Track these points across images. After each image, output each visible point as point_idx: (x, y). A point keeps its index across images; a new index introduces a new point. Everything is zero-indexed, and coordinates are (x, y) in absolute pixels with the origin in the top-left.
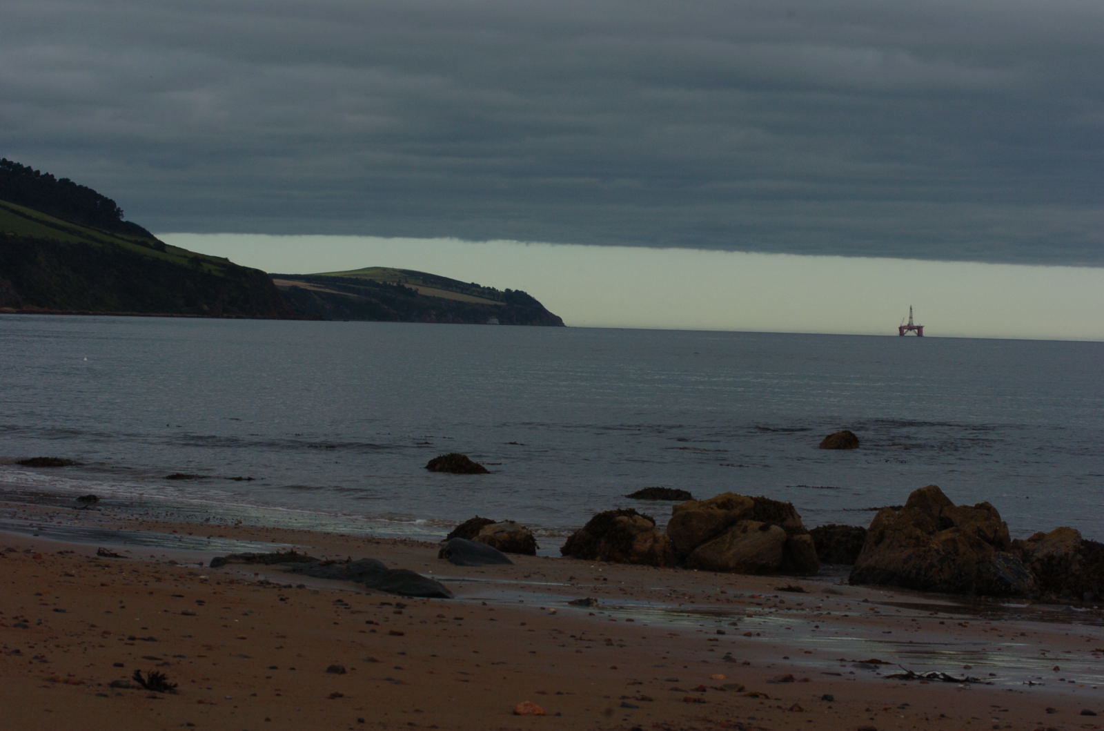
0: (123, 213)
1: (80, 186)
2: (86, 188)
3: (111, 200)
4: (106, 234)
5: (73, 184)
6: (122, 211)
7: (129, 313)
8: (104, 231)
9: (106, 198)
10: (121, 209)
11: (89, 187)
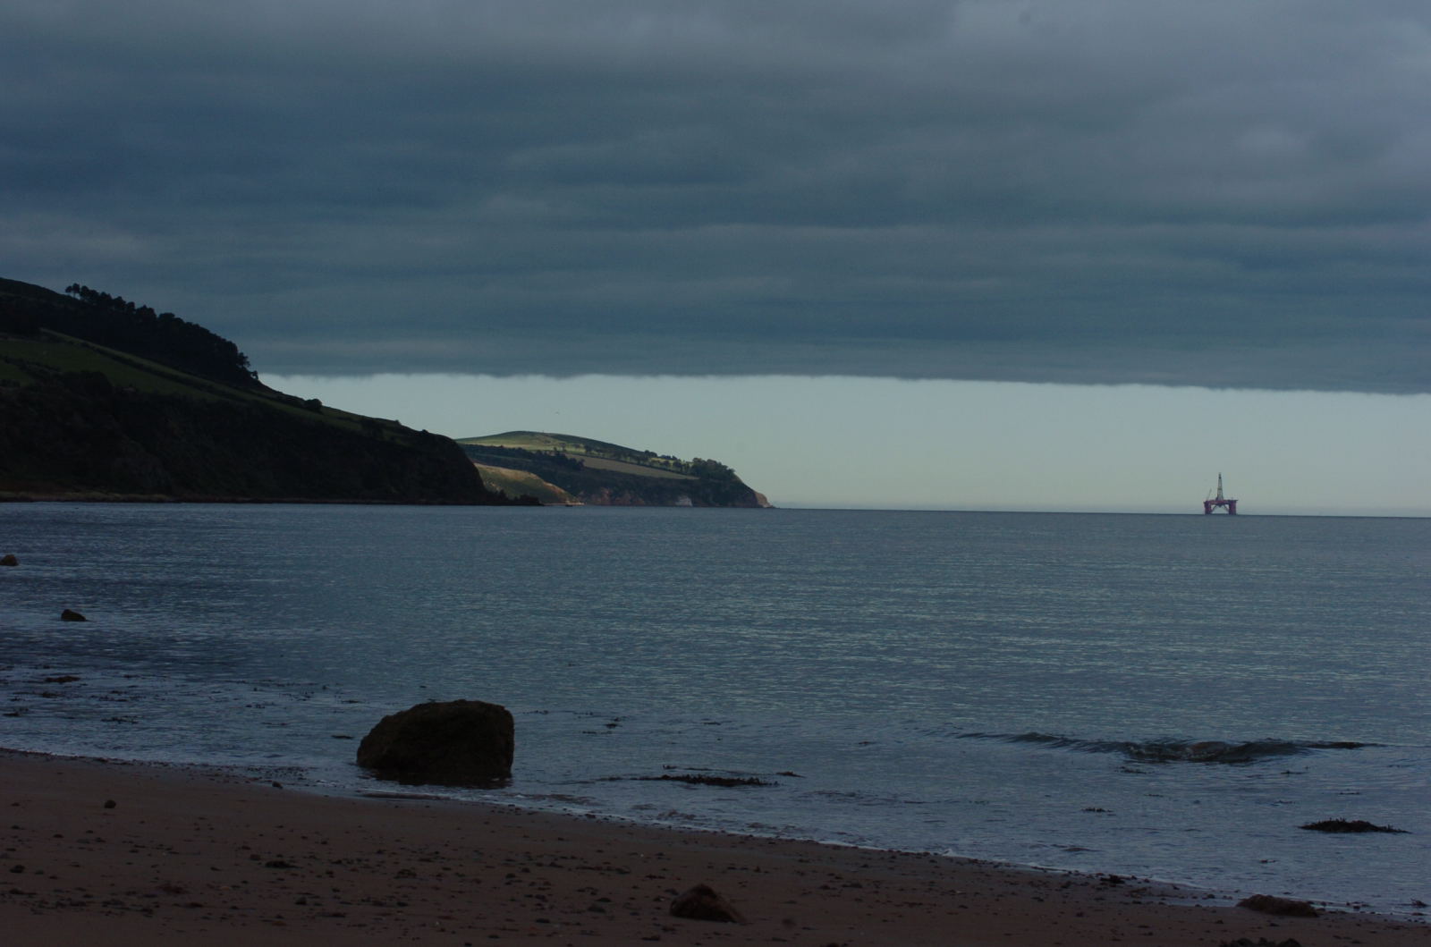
1: (189, 324)
2: (197, 326)
3: (231, 343)
4: (237, 389)
5: (179, 321)
9: (224, 340)
10: (245, 355)
11: (202, 325)
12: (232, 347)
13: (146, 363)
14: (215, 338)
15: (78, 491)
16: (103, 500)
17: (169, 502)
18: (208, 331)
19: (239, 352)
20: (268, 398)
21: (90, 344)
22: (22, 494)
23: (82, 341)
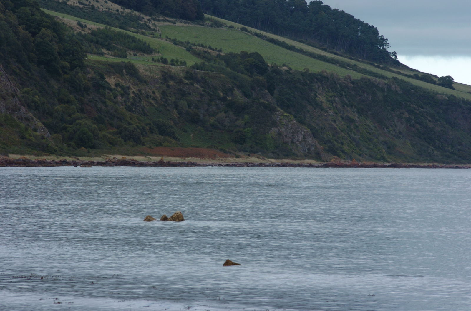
0: (388, 42)
1: (335, 10)
2: (343, 12)
3: (373, 27)
4: (378, 67)
5: (327, 7)
6: (387, 39)
7: (431, 164)
8: (376, 64)
9: (367, 24)
10: (385, 38)
11: (346, 12)
12: (373, 31)
13: (298, 45)
14: (358, 23)
15: (237, 157)
16: (260, 165)
17: (318, 167)
18: (352, 17)
19: (380, 35)
20: (406, 75)
21: (249, 28)
22: (189, 159)
23: (241, 26)
